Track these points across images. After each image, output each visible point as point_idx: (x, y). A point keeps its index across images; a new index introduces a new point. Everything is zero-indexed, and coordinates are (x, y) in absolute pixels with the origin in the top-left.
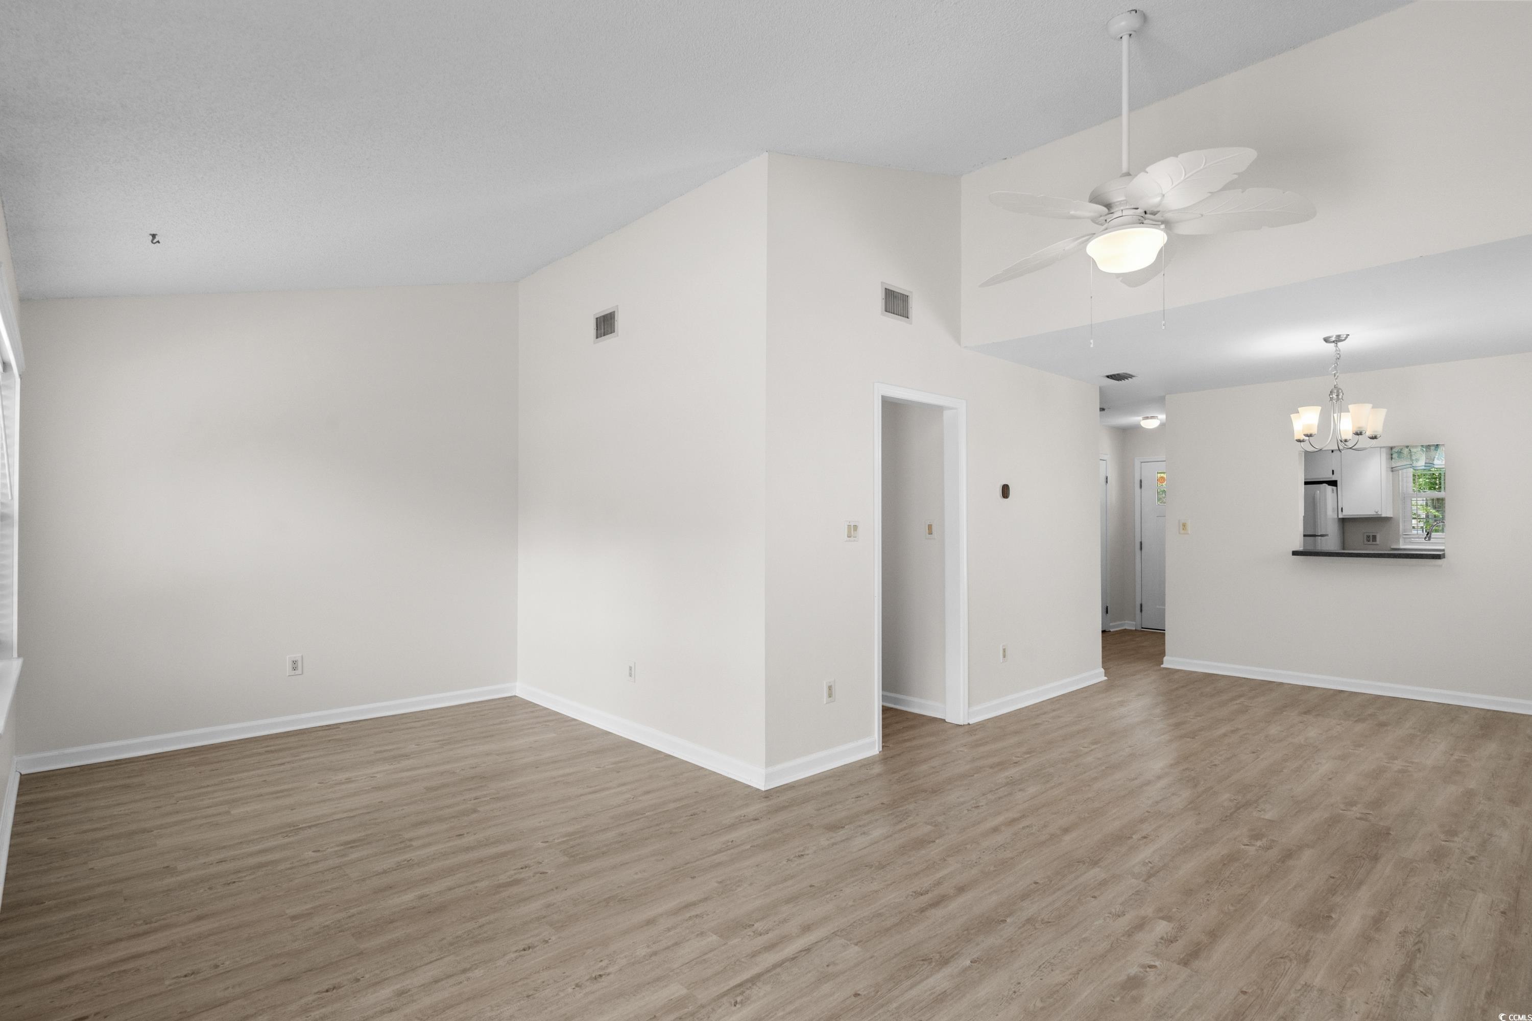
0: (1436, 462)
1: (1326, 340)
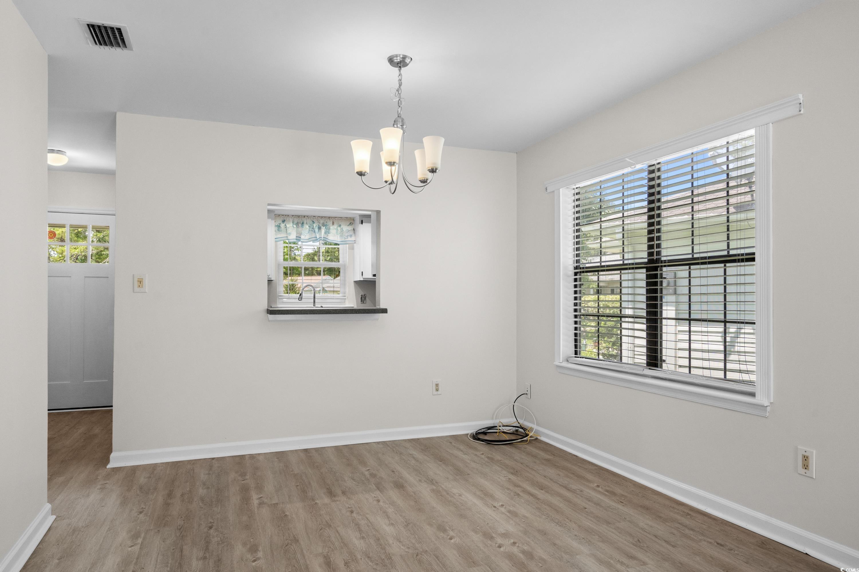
1: (392, 60)
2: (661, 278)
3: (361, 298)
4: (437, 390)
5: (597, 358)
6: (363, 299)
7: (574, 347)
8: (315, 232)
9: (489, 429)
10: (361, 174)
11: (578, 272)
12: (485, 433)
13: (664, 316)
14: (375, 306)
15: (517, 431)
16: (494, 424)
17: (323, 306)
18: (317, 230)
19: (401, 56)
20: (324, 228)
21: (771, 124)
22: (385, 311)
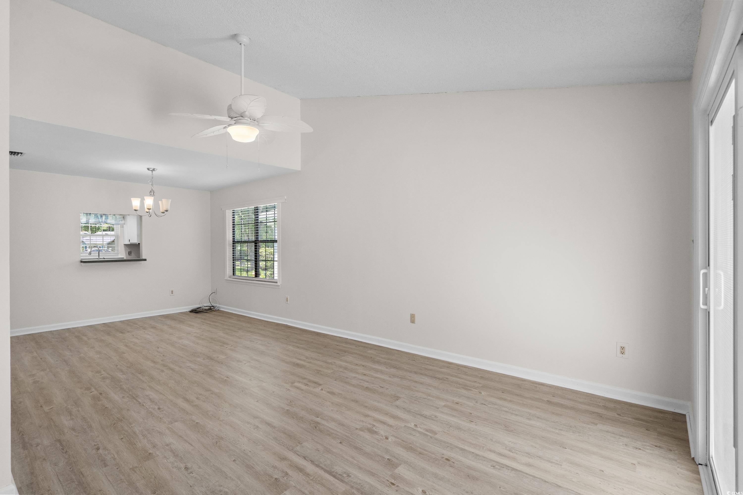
0: (90, 221)
1: (148, 169)
2: (259, 246)
3: (129, 253)
4: (172, 293)
5: (240, 275)
6: (130, 253)
7: (233, 272)
8: (98, 218)
9: (198, 309)
10: (136, 210)
11: (234, 243)
12: (195, 310)
13: (260, 259)
14: (140, 258)
15: (210, 308)
16: (200, 306)
17: (105, 257)
18: (99, 217)
19: (153, 169)
20: (105, 216)
21: (280, 203)
22: (145, 260)
